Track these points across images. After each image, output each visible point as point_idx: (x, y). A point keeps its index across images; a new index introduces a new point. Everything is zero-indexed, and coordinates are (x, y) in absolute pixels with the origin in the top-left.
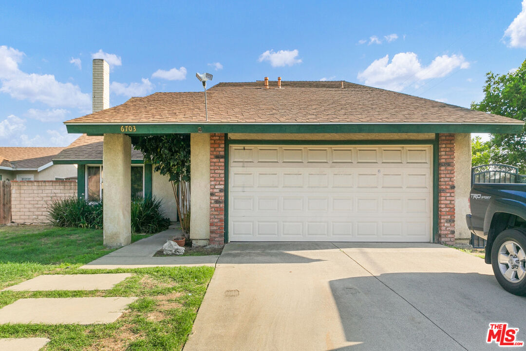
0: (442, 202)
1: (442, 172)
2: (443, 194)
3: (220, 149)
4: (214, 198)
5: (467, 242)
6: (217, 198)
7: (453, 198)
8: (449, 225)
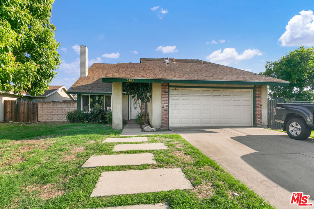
0: (257, 111)
1: (257, 100)
2: (257, 108)
3: (166, 89)
4: (164, 109)
5: (266, 126)
6: (165, 109)
7: (261, 110)
8: (259, 120)
